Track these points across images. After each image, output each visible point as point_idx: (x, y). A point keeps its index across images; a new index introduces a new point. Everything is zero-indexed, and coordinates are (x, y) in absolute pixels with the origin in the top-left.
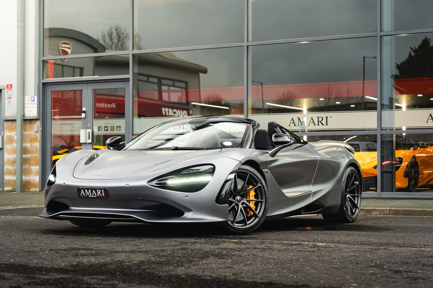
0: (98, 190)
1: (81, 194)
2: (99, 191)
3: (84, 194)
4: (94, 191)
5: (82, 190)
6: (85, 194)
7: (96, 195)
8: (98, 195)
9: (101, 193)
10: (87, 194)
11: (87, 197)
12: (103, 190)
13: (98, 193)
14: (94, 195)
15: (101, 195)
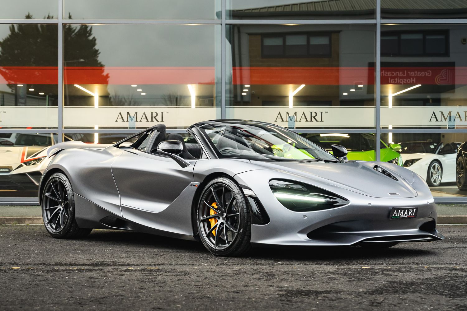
0: (410, 210)
1: (393, 216)
3: (396, 215)
4: (407, 211)
5: (396, 211)
6: (397, 215)
7: (407, 215)
8: (409, 215)
9: (412, 213)
10: (399, 215)
11: (399, 218)
12: (415, 210)
14: (406, 215)
15: (411, 215)
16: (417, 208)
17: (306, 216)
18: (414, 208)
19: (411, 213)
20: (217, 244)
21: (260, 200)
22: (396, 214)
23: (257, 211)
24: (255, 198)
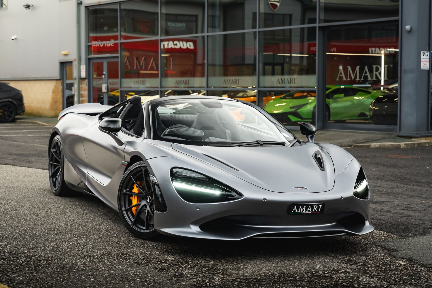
0: (314, 206)
1: (293, 212)
2: (316, 207)
3: (296, 211)
4: (310, 207)
5: (295, 207)
6: (298, 210)
7: (311, 211)
8: (314, 211)
9: (318, 209)
10: (301, 210)
11: (300, 214)
12: (320, 206)
13: (314, 208)
14: (309, 211)
15: (317, 211)
16: (324, 204)
17: (199, 208)
18: (320, 204)
19: (316, 209)
20: (135, 223)
21: (160, 187)
22: (296, 210)
23: (160, 195)
24: (158, 186)
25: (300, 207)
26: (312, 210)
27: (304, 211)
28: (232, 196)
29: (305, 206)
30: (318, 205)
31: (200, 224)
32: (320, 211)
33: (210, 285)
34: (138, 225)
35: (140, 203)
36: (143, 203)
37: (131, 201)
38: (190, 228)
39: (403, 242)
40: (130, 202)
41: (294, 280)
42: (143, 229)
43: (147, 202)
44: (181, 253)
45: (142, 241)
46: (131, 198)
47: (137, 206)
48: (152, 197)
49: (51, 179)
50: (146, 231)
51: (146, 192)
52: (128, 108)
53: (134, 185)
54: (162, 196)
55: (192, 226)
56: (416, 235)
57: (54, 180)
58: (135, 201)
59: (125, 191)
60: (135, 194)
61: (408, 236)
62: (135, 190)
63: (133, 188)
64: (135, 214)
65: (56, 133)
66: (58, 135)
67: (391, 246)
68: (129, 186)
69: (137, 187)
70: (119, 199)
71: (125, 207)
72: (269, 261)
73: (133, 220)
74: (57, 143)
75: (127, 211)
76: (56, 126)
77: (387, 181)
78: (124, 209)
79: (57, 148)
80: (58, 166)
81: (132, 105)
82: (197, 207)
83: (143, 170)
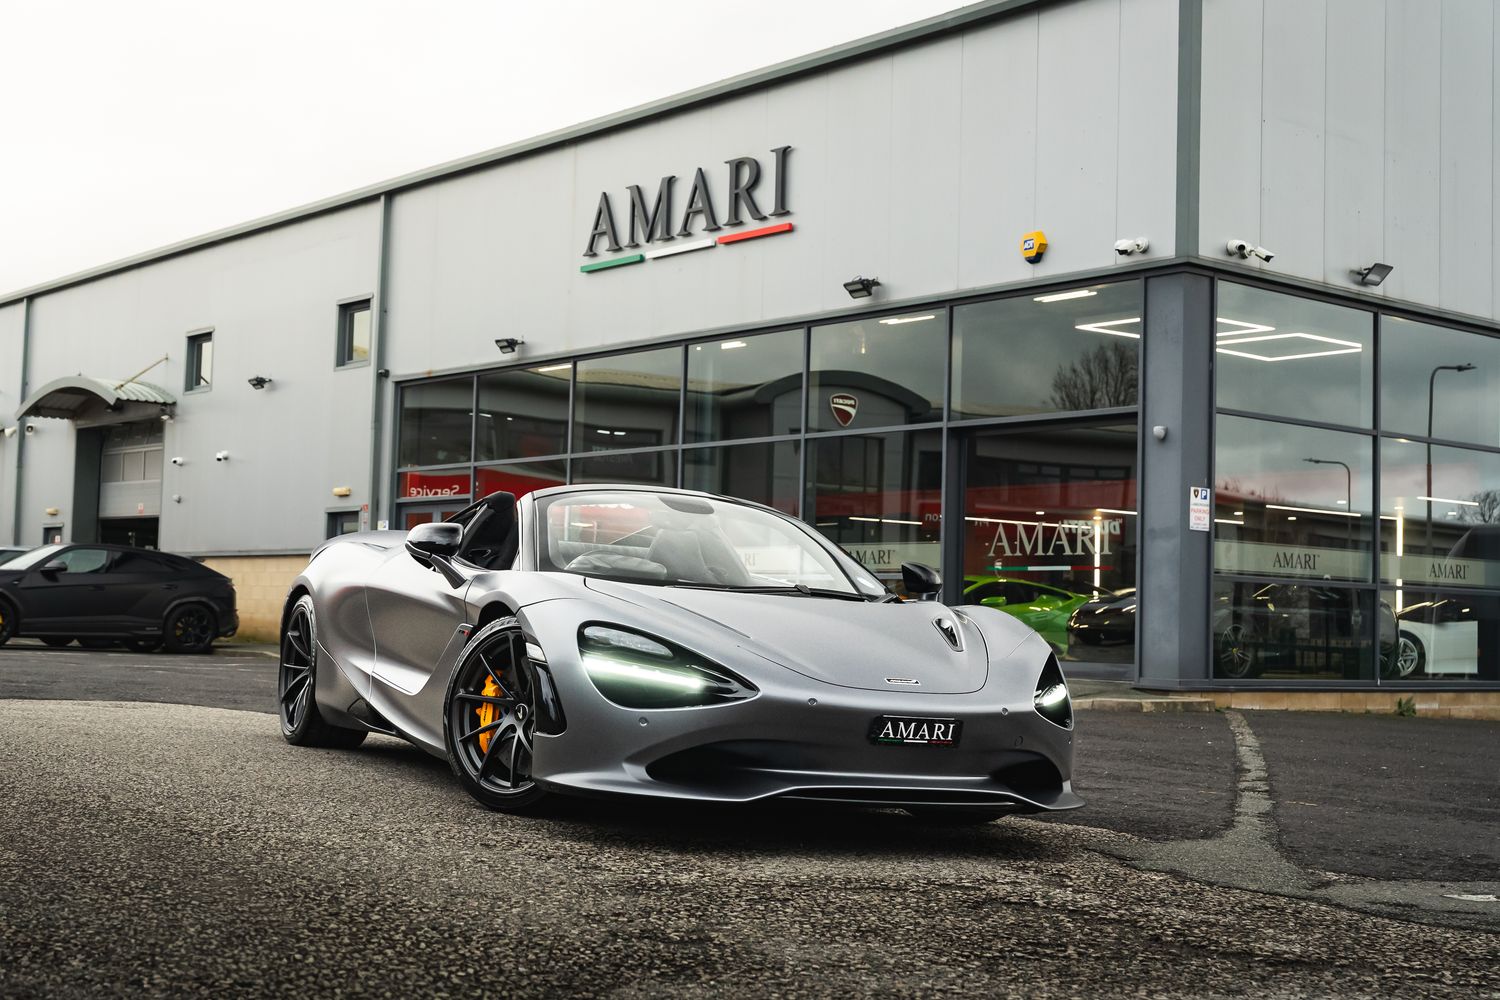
0: (937, 725)
1: (882, 736)
2: (940, 728)
3: (892, 736)
4: (925, 726)
5: (889, 724)
6: (895, 734)
7: (927, 737)
8: (935, 738)
9: (945, 734)
10: (902, 734)
11: (900, 744)
12: (952, 726)
13: (936, 731)
14: (922, 737)
15: (942, 738)
16: (961, 721)
17: (646, 721)
18: (951, 722)
19: (939, 732)
20: (485, 773)
21: (552, 672)
22: (891, 731)
23: (552, 700)
24: (545, 668)
25: (902, 724)
26: (931, 735)
27: (911, 737)
28: (730, 691)
29: (913, 724)
30: (947, 724)
31: (649, 762)
32: (949, 738)
33: (667, 883)
34: (492, 777)
35: (497, 722)
36: (507, 721)
37: (479, 717)
38: (623, 770)
39: (1155, 847)
40: (475, 721)
41: (884, 889)
42: (505, 787)
43: (517, 718)
44: (596, 839)
45: (500, 815)
46: (478, 711)
47: (492, 728)
48: (530, 706)
49: (283, 705)
50: (512, 791)
51: (517, 694)
52: (482, 520)
53: (485, 678)
54: (557, 700)
55: (626, 766)
56: (1188, 839)
57: (291, 708)
58: (486, 717)
59: (461, 693)
60: (489, 701)
61: (1167, 840)
62: (490, 690)
63: (484, 686)
64: (485, 752)
65: (301, 590)
66: (308, 593)
67: (1127, 852)
68: (475, 681)
69: (494, 682)
70: (448, 710)
71: (462, 734)
72: (818, 859)
73: (479, 764)
74: (303, 614)
75: (465, 743)
76: (303, 574)
77: (1113, 759)
78: (458, 738)
79: (303, 625)
80: (301, 671)
81: (492, 511)
82: (644, 719)
83: (511, 637)
